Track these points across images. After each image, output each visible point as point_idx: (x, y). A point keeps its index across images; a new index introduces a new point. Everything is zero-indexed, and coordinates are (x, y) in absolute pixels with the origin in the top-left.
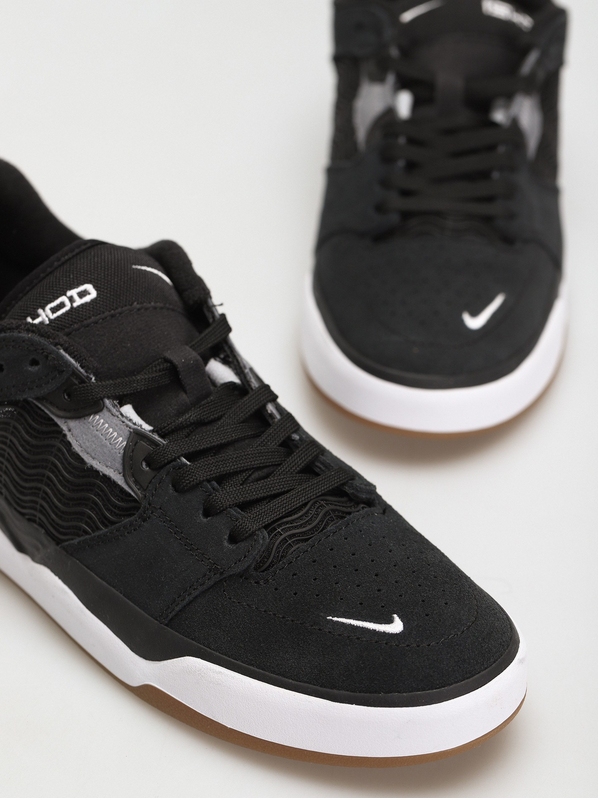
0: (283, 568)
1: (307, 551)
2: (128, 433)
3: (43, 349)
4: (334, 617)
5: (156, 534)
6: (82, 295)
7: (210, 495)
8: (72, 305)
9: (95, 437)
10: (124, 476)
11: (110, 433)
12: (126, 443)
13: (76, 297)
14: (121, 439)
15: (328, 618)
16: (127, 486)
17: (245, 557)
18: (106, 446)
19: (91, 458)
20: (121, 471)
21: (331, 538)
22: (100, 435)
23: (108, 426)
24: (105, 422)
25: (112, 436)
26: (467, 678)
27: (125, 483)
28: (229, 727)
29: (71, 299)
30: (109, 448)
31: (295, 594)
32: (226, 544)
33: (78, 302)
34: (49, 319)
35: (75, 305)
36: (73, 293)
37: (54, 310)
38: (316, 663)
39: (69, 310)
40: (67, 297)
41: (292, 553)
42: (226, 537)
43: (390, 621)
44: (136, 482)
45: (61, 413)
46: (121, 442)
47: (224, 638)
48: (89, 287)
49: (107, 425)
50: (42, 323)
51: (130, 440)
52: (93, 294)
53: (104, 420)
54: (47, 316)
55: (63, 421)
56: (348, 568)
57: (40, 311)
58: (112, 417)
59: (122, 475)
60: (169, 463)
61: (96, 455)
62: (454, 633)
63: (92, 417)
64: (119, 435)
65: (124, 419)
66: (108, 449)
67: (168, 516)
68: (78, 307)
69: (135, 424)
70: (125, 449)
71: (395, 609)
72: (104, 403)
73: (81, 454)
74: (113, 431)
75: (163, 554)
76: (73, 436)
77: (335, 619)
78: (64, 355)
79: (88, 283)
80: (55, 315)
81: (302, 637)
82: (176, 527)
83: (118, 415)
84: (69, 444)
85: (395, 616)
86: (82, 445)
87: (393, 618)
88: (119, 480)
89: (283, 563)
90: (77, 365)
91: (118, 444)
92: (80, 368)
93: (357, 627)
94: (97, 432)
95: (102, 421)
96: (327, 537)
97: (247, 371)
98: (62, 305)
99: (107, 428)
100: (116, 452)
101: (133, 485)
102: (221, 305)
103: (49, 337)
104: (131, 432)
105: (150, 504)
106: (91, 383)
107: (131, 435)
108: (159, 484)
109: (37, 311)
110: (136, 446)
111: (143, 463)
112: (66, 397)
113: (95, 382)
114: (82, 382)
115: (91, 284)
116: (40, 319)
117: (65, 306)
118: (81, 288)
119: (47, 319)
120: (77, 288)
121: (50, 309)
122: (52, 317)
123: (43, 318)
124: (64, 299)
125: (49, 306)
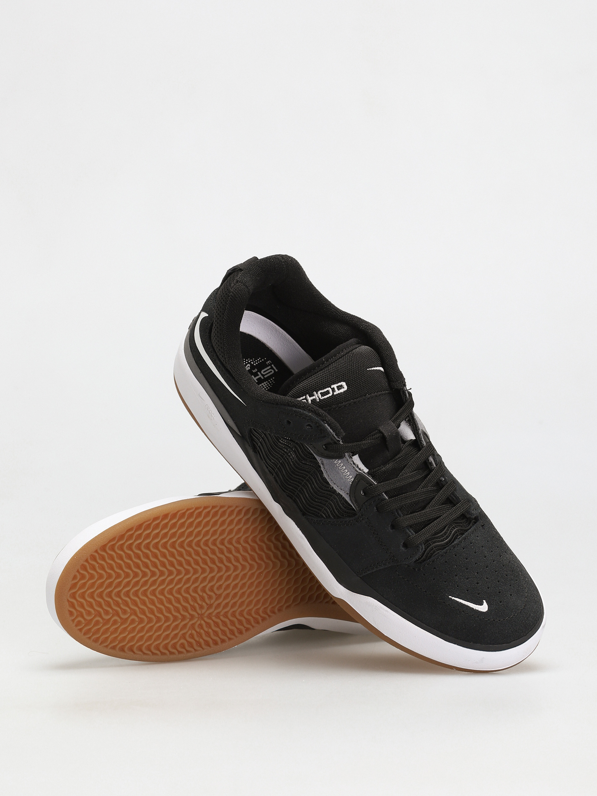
0: (429, 564)
1: (443, 555)
2: (356, 474)
4: (453, 597)
5: (363, 530)
6: (339, 388)
7: (396, 518)
8: (333, 393)
9: (337, 472)
10: (350, 496)
11: (345, 472)
12: (353, 480)
13: (336, 389)
14: (351, 477)
15: (450, 597)
16: (351, 502)
17: (410, 557)
18: (343, 479)
20: (348, 493)
21: (456, 549)
22: (340, 472)
26: (517, 640)
27: (349, 500)
28: (385, 635)
29: (333, 390)
31: (434, 579)
32: (401, 547)
33: (337, 392)
34: (319, 399)
35: (335, 393)
36: (335, 386)
37: (323, 394)
38: (440, 620)
39: (331, 396)
40: (331, 388)
41: (435, 555)
42: (402, 544)
43: (481, 604)
44: (356, 501)
45: (319, 454)
46: (351, 479)
47: (392, 595)
48: (344, 384)
49: (344, 467)
50: (315, 400)
51: (356, 478)
52: (346, 388)
53: (343, 464)
54: (318, 397)
55: (320, 458)
56: (463, 567)
57: (315, 393)
58: (348, 463)
59: (348, 495)
60: (377, 496)
61: (337, 482)
62: (513, 615)
63: (337, 460)
64: (351, 474)
65: (354, 466)
67: (371, 524)
68: (336, 395)
69: (360, 469)
70: (353, 482)
71: (485, 597)
72: (344, 455)
74: (347, 471)
75: (365, 542)
77: (453, 598)
78: (327, 428)
80: (323, 398)
81: (434, 605)
82: (375, 530)
83: (352, 463)
84: (321, 472)
85: (484, 601)
86: (329, 475)
87: (483, 602)
88: (347, 498)
89: (430, 561)
90: (334, 434)
91: (349, 479)
93: (464, 605)
96: (454, 548)
97: (420, 432)
98: (328, 392)
100: (347, 483)
101: (354, 503)
102: (410, 389)
105: (362, 515)
106: (340, 444)
107: (357, 475)
108: (369, 506)
109: (313, 393)
110: (359, 481)
111: (362, 491)
112: (324, 447)
113: (342, 443)
114: (335, 443)
115: (344, 382)
116: (314, 397)
117: (329, 393)
118: (340, 384)
119: (318, 399)
120: (337, 384)
121: (321, 393)
122: (321, 398)
123: (316, 398)
124: (329, 389)
125: (320, 391)
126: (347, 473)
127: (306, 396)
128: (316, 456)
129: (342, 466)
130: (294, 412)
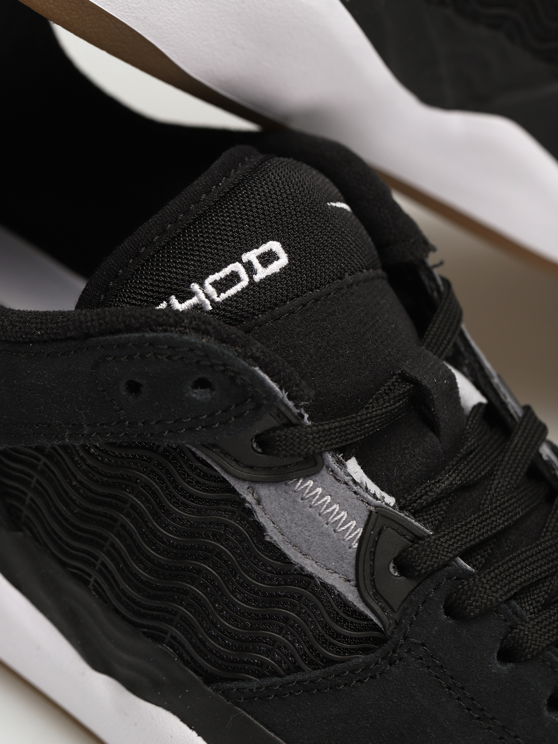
2: (367, 513)
3: (224, 365)
5: (413, 686)
6: (266, 259)
7: (512, 628)
8: (251, 278)
9: (308, 517)
10: (357, 586)
11: (335, 513)
12: (361, 531)
13: (257, 265)
14: (354, 523)
16: (363, 604)
18: (329, 536)
19: (300, 555)
20: (352, 576)
22: (317, 514)
23: (331, 499)
24: (324, 492)
25: (339, 517)
27: (359, 598)
29: (249, 268)
30: (333, 537)
32: (546, 713)
33: (262, 273)
34: (212, 301)
36: (251, 256)
37: (219, 287)
39: (247, 288)
40: (241, 262)
42: (545, 700)
44: (379, 597)
45: (245, 473)
46: (354, 528)
48: (275, 246)
49: (328, 499)
50: (198, 307)
51: (370, 526)
52: (283, 260)
53: (323, 489)
54: (207, 296)
55: (246, 485)
57: (195, 287)
58: (338, 484)
59: (353, 583)
60: (439, 569)
61: (311, 549)
64: (351, 517)
65: (357, 489)
66: (332, 540)
67: (437, 659)
68: (262, 281)
69: (375, 497)
70: (360, 540)
72: (323, 460)
73: (283, 547)
74: (339, 510)
75: (427, 722)
76: (266, 514)
78: (262, 377)
79: (273, 239)
80: (223, 296)
82: (452, 678)
83: (348, 481)
84: (260, 529)
86: (285, 530)
90: (283, 395)
91: (350, 531)
92: (286, 400)
94: (310, 509)
95: (319, 490)
98: (234, 278)
99: (330, 503)
100: (344, 546)
103: (234, 343)
104: (371, 512)
105: (405, 638)
106: (302, 425)
107: (370, 516)
108: (424, 602)
109: (189, 287)
110: (380, 533)
111: (392, 565)
112: (255, 445)
113: (309, 423)
114: (289, 424)
115: (278, 241)
116: (194, 300)
117: (239, 280)
118: (264, 248)
119: (208, 302)
120: (257, 248)
121: (214, 284)
122: (217, 299)
123: (200, 300)
124: (236, 267)
125: (212, 278)
126: (338, 514)
127: (168, 302)
128: (232, 482)
129: (322, 496)
130: (150, 344)
